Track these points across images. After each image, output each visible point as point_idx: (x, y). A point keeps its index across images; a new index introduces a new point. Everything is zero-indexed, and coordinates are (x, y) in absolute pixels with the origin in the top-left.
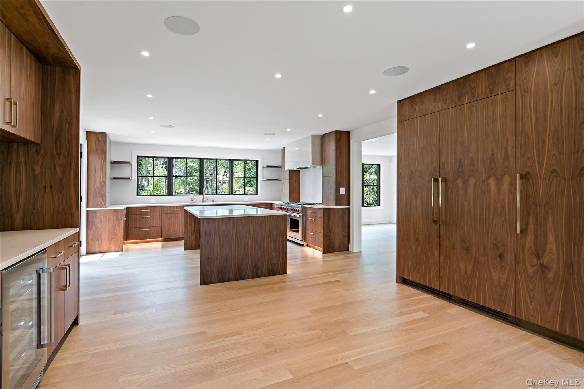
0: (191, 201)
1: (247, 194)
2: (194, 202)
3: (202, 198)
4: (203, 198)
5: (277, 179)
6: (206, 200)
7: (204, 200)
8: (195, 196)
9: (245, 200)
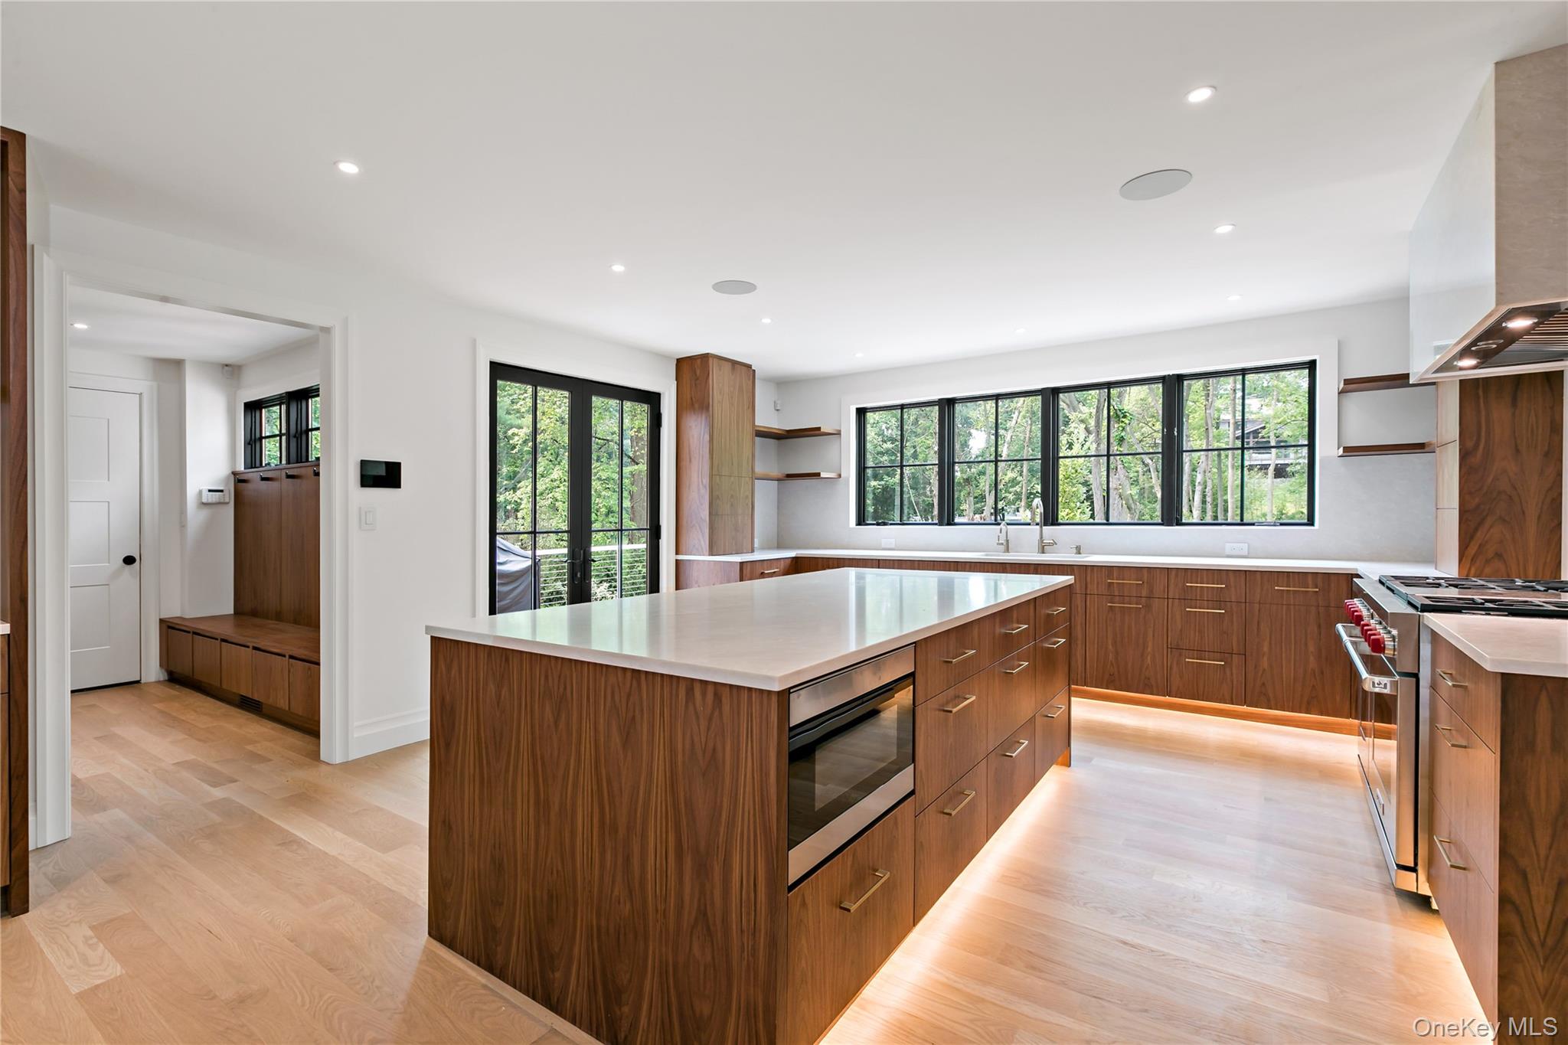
0: (998, 544)
1: (1253, 524)
2: (1007, 550)
3: (1038, 537)
4: (1041, 537)
5: (1419, 447)
6: (1049, 544)
7: (1042, 542)
8: (1009, 527)
9: (1228, 552)
